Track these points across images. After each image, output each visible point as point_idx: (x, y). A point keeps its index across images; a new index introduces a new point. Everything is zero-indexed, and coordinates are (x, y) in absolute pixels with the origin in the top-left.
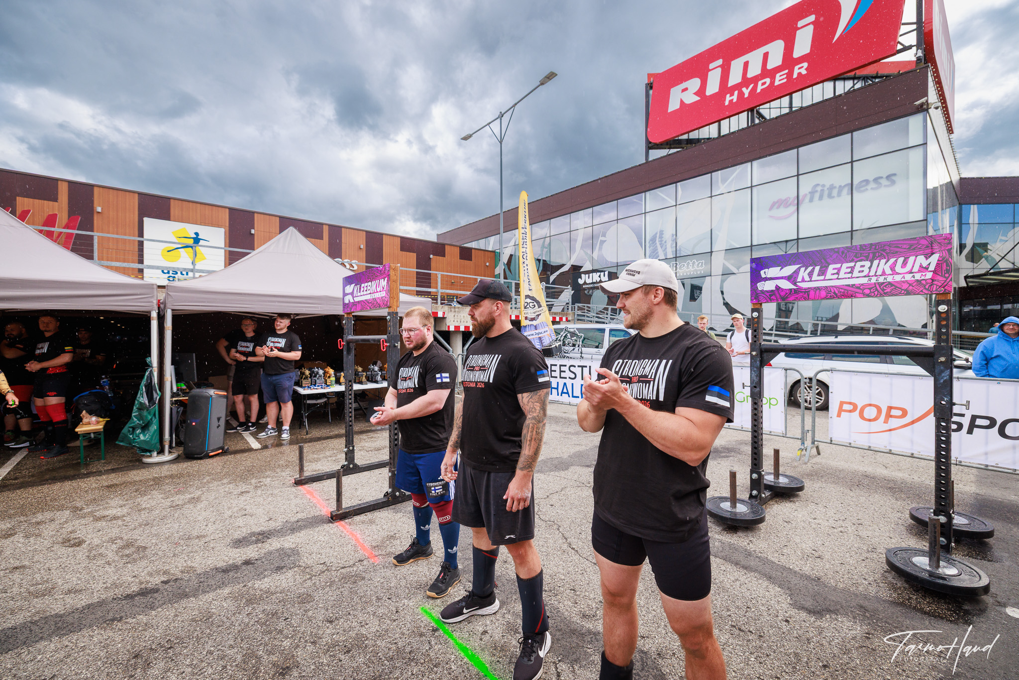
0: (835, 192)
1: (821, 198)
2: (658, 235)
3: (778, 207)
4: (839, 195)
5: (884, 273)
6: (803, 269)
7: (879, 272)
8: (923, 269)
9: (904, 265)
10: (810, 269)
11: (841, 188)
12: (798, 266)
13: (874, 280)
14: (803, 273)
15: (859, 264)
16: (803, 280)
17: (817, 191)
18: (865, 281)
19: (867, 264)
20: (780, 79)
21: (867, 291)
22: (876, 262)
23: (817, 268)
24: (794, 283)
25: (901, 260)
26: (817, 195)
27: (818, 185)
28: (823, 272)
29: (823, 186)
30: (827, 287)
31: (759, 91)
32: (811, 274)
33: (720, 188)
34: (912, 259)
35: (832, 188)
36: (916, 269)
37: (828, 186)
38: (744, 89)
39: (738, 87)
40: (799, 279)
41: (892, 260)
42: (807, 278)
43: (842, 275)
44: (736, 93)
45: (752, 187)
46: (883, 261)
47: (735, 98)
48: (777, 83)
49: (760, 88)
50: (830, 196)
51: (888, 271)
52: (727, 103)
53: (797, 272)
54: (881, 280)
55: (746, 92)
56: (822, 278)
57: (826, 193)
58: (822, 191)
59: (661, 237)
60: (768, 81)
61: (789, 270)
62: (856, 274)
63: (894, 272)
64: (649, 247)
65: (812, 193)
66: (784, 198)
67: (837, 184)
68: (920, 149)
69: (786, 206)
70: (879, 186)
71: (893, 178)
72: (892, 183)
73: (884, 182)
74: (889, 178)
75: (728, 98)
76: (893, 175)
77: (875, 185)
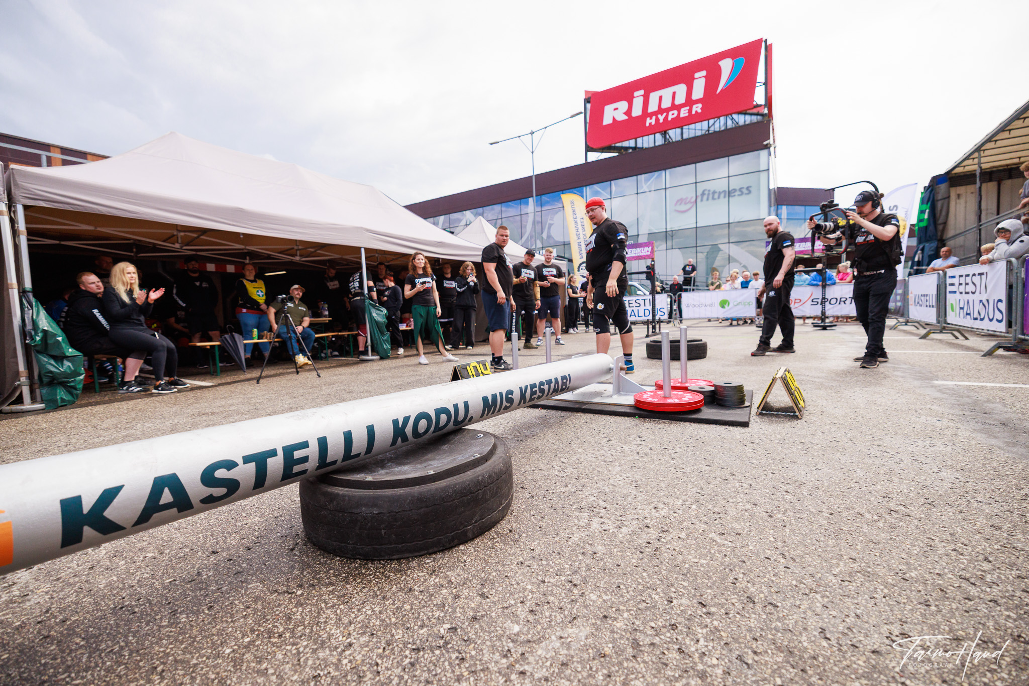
0: (716, 196)
1: (708, 199)
3: (680, 204)
4: (719, 198)
11: (720, 193)
17: (705, 194)
20: (684, 113)
26: (705, 197)
27: (706, 190)
29: (709, 191)
31: (670, 119)
33: (644, 187)
35: (714, 192)
37: (712, 191)
38: (659, 116)
39: (655, 113)
44: (654, 117)
45: (666, 188)
47: (653, 121)
48: (682, 115)
49: (670, 118)
50: (713, 199)
52: (647, 125)
55: (661, 118)
57: (711, 196)
58: (709, 194)
60: (676, 112)
65: (703, 194)
67: (718, 190)
68: (766, 173)
69: (686, 204)
70: (742, 193)
71: (750, 189)
72: (750, 192)
73: (745, 191)
74: (748, 188)
75: (648, 121)
76: (750, 187)
77: (739, 193)
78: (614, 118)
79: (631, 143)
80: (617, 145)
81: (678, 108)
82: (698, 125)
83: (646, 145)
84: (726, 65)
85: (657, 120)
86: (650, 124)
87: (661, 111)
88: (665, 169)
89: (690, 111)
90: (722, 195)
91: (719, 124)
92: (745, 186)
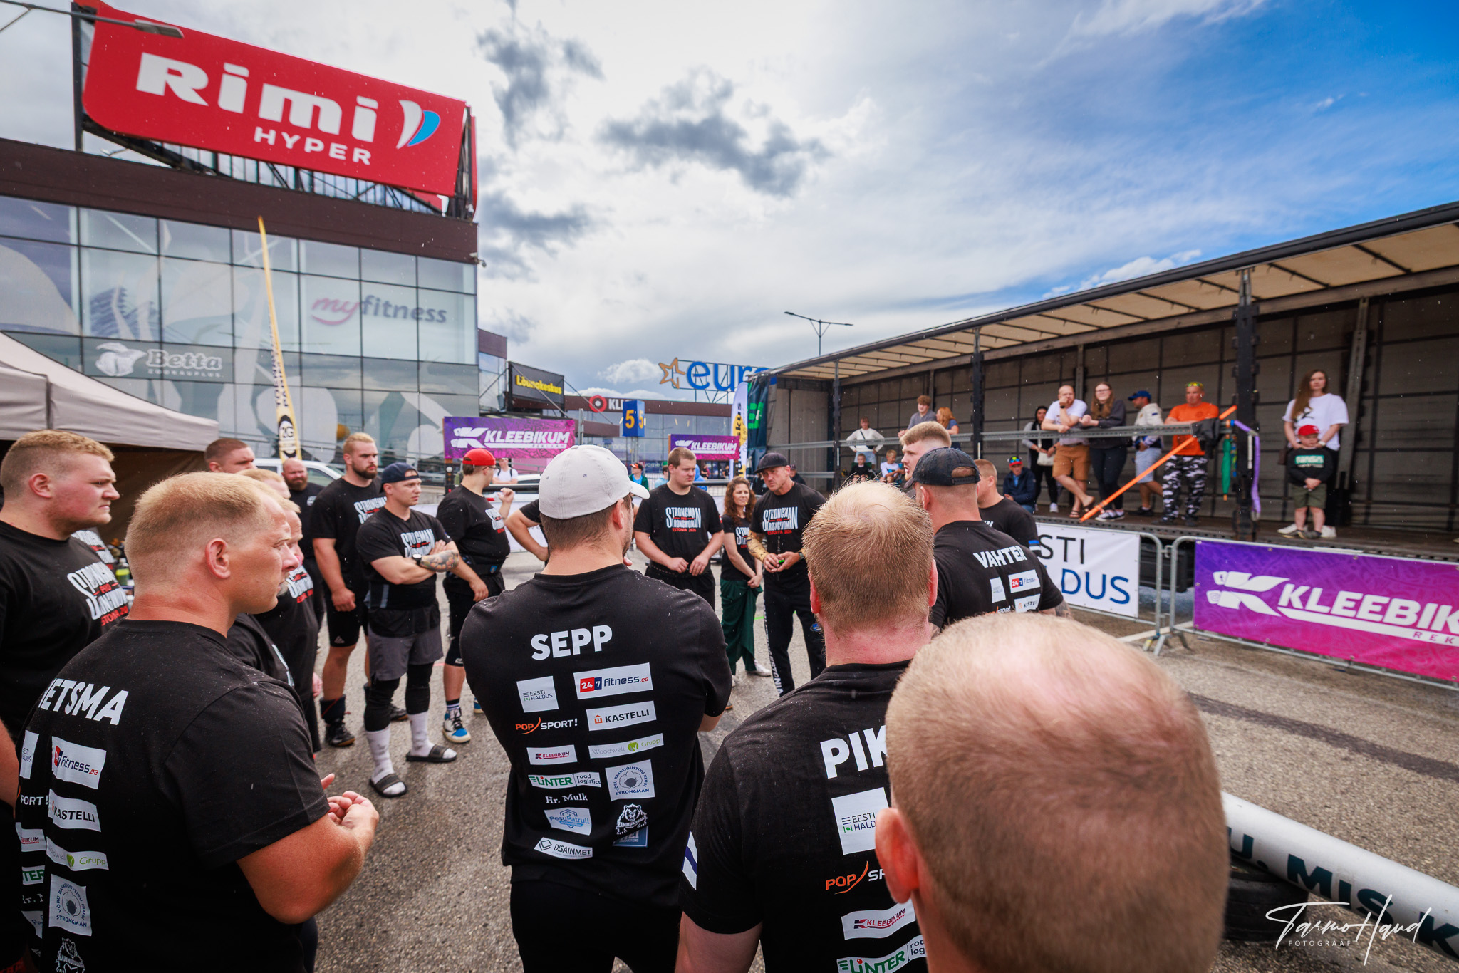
1: (376, 313)
2: (115, 296)
3: (324, 308)
4: (395, 316)
5: (541, 442)
6: (489, 432)
7: (539, 441)
8: (562, 442)
9: (552, 438)
10: (494, 432)
11: (397, 309)
12: (486, 429)
13: (536, 447)
14: (489, 436)
15: (527, 433)
16: (489, 442)
17: (371, 303)
18: (530, 446)
19: (532, 433)
21: (532, 454)
22: (537, 433)
23: (500, 433)
24: (483, 443)
25: (551, 433)
27: (372, 297)
28: (503, 437)
29: (378, 300)
30: (506, 449)
32: (495, 437)
34: (556, 433)
35: (388, 305)
36: (558, 441)
37: (383, 300)
38: (286, 136)
40: (486, 440)
41: (546, 433)
42: (492, 440)
43: (516, 440)
44: (272, 132)
45: (298, 273)
46: (541, 433)
47: (270, 138)
48: (330, 154)
49: (309, 147)
50: (386, 315)
51: (544, 441)
52: (256, 139)
53: (484, 434)
54: (540, 447)
55: (288, 140)
56: (503, 441)
57: (381, 310)
58: (377, 306)
59: (121, 300)
60: (320, 144)
61: (478, 432)
62: (525, 440)
63: (548, 443)
64: (93, 311)
66: (332, 298)
67: (393, 303)
68: (471, 299)
69: (334, 310)
70: (432, 319)
71: (444, 315)
72: (443, 320)
73: (437, 317)
74: (441, 313)
75: (259, 135)
76: (444, 312)
77: (428, 317)
78: (168, 89)
79: (205, 158)
80: (167, 146)
81: (328, 139)
82: (340, 180)
83: (238, 175)
84: (412, 112)
85: (280, 140)
86: (264, 141)
87: (284, 125)
88: (298, 237)
89: (349, 154)
90: (401, 313)
91: (374, 195)
92: (437, 310)
